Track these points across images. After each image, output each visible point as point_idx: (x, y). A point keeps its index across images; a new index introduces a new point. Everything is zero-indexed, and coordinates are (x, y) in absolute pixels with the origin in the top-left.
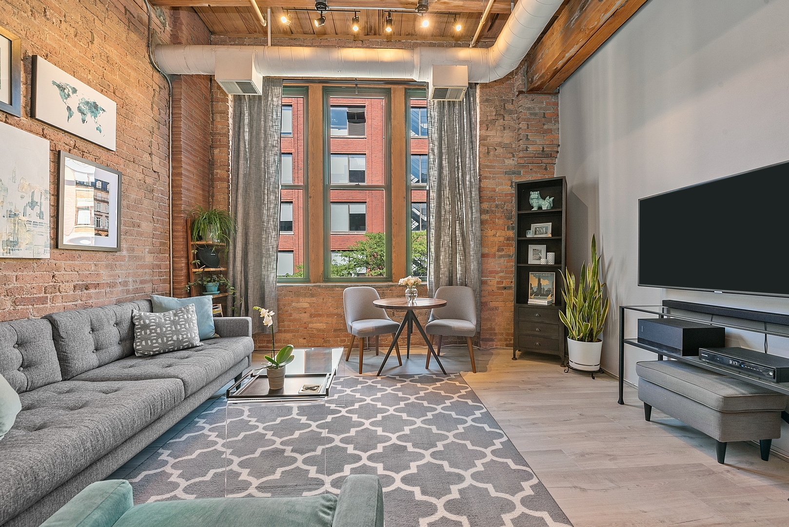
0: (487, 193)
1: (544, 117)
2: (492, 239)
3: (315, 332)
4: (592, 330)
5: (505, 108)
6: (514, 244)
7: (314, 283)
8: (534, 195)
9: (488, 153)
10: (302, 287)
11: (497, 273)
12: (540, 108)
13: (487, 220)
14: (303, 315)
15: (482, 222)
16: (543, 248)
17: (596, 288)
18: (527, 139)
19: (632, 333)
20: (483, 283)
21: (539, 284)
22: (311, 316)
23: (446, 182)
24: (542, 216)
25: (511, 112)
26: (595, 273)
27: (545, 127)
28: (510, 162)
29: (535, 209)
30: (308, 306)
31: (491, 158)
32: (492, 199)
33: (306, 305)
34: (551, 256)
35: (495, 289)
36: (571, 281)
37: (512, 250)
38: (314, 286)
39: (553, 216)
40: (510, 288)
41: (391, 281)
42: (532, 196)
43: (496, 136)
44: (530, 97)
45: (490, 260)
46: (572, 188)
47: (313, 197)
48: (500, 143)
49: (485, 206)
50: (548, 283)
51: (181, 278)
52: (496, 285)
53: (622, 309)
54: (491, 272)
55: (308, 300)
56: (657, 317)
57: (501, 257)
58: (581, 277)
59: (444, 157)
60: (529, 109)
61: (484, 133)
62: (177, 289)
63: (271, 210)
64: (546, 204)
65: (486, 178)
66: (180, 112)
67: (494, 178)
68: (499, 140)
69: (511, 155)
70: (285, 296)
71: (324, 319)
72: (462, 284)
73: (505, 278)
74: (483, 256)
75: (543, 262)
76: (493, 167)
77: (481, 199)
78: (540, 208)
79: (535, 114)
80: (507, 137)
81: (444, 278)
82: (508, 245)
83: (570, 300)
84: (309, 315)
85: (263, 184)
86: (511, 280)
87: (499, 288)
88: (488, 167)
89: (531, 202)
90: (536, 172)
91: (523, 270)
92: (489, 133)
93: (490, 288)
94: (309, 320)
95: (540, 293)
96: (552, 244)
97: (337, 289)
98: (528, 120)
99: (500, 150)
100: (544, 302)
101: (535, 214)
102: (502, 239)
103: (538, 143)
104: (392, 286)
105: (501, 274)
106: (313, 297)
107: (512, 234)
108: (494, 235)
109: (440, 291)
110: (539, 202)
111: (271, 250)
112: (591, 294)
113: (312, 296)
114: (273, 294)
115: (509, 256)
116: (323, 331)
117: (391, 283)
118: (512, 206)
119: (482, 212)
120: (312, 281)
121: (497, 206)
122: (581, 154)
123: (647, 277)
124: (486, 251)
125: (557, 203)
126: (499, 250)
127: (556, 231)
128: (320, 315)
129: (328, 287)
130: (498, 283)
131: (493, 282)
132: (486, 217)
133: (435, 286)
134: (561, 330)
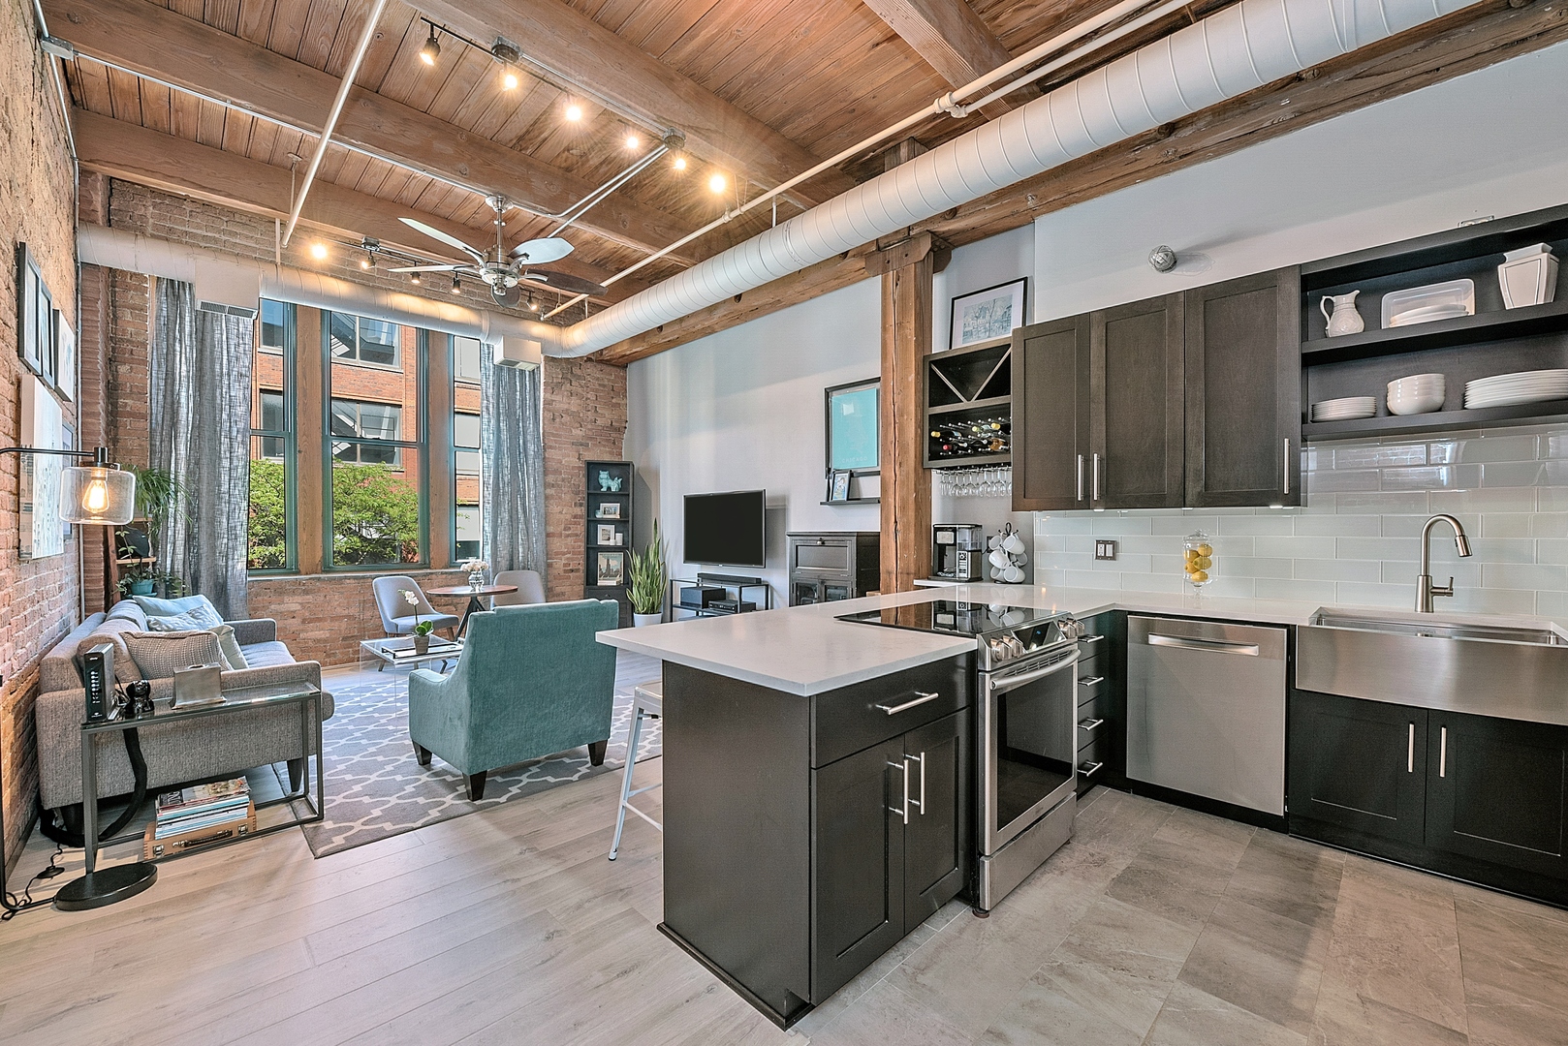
0: (553, 465)
1: (613, 390)
2: (558, 516)
3: (311, 644)
4: (653, 603)
5: (572, 373)
6: (583, 522)
7: (307, 574)
8: (604, 475)
9: (554, 419)
10: (288, 582)
11: (564, 554)
12: (609, 380)
13: (552, 495)
14: (291, 621)
15: (547, 498)
16: (612, 528)
17: (657, 567)
18: (596, 411)
19: (677, 601)
20: (549, 565)
21: (608, 565)
22: (304, 621)
23: (505, 449)
24: (610, 496)
25: (579, 377)
26: (657, 554)
27: (614, 401)
28: (577, 432)
29: (604, 489)
30: (299, 607)
31: (557, 425)
32: (557, 472)
33: (295, 607)
34: (619, 536)
35: (562, 573)
36: (637, 561)
37: (581, 529)
38: (310, 579)
39: (621, 496)
40: (578, 570)
41: (429, 568)
42: (601, 476)
43: (562, 402)
44: (599, 366)
45: (556, 540)
46: (638, 469)
47: (305, 452)
48: (567, 410)
49: (550, 479)
50: (616, 562)
51: (98, 574)
52: (562, 568)
53: (672, 581)
54: (557, 553)
55: (298, 599)
56: (695, 585)
57: (568, 536)
58: (645, 558)
59: (501, 418)
60: (598, 379)
61: (548, 395)
62: (90, 591)
63: (239, 470)
64: (615, 486)
65: (551, 447)
66: (95, 319)
67: (560, 449)
68: (566, 406)
69: (579, 425)
70: (257, 595)
71: (327, 624)
72: (524, 568)
73: (572, 559)
74: (548, 535)
75: (612, 543)
76: (559, 436)
77: (545, 473)
78: (609, 488)
79: (604, 386)
80: (574, 404)
81: (504, 563)
82: (575, 523)
83: (636, 578)
84: (300, 620)
85: (218, 429)
86: (580, 563)
87: (565, 571)
88: (554, 435)
89: (600, 481)
90: (604, 446)
91: (592, 550)
92: (554, 397)
93: (556, 572)
94: (302, 627)
95: (609, 574)
96: (621, 524)
97: (348, 581)
98: (597, 390)
99: (566, 418)
100: (613, 583)
101: (603, 494)
102: (568, 517)
103: (606, 417)
104: (432, 573)
105: (568, 556)
106: (307, 594)
107: (582, 511)
108: (561, 513)
109: (498, 578)
110: (608, 482)
111: (239, 528)
112: (653, 571)
113: (306, 592)
114: (242, 593)
115: (577, 535)
116: (325, 641)
117: (429, 571)
118: (580, 481)
119: (546, 485)
120: (303, 571)
121: (563, 480)
122: (646, 440)
123: (691, 556)
124: (551, 529)
125: (624, 486)
126: (565, 530)
127: (624, 512)
128: (319, 620)
129: (334, 579)
130: (565, 565)
131: (559, 564)
132: (550, 491)
133: (493, 571)
134: (629, 607)
